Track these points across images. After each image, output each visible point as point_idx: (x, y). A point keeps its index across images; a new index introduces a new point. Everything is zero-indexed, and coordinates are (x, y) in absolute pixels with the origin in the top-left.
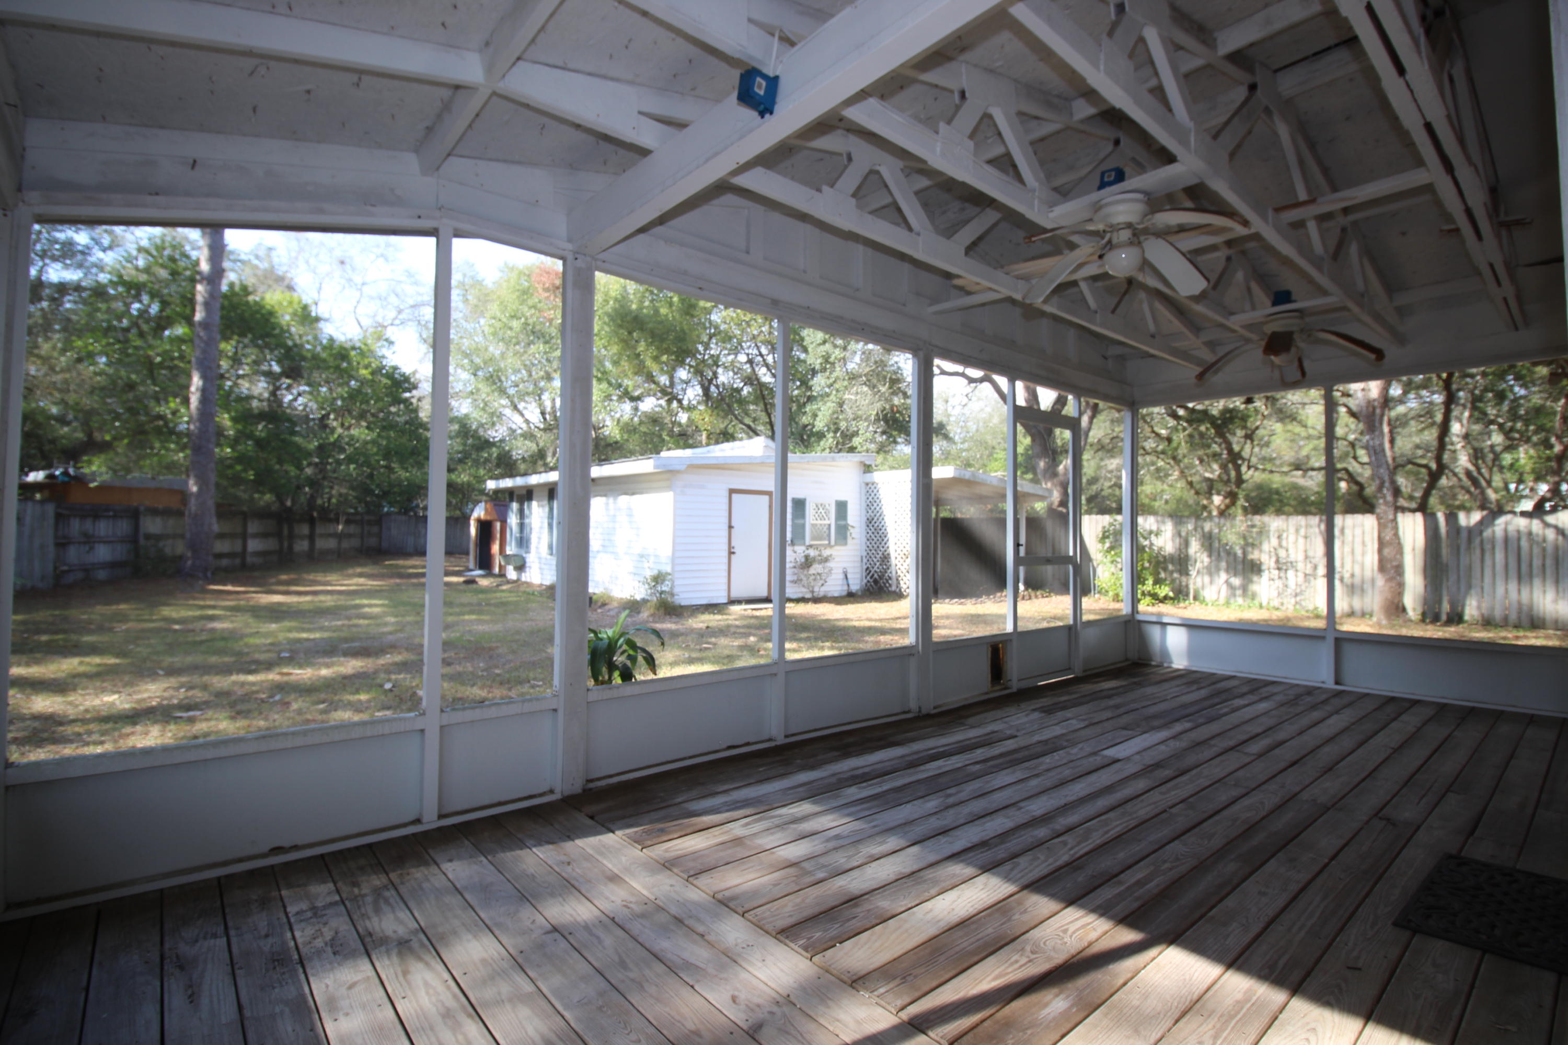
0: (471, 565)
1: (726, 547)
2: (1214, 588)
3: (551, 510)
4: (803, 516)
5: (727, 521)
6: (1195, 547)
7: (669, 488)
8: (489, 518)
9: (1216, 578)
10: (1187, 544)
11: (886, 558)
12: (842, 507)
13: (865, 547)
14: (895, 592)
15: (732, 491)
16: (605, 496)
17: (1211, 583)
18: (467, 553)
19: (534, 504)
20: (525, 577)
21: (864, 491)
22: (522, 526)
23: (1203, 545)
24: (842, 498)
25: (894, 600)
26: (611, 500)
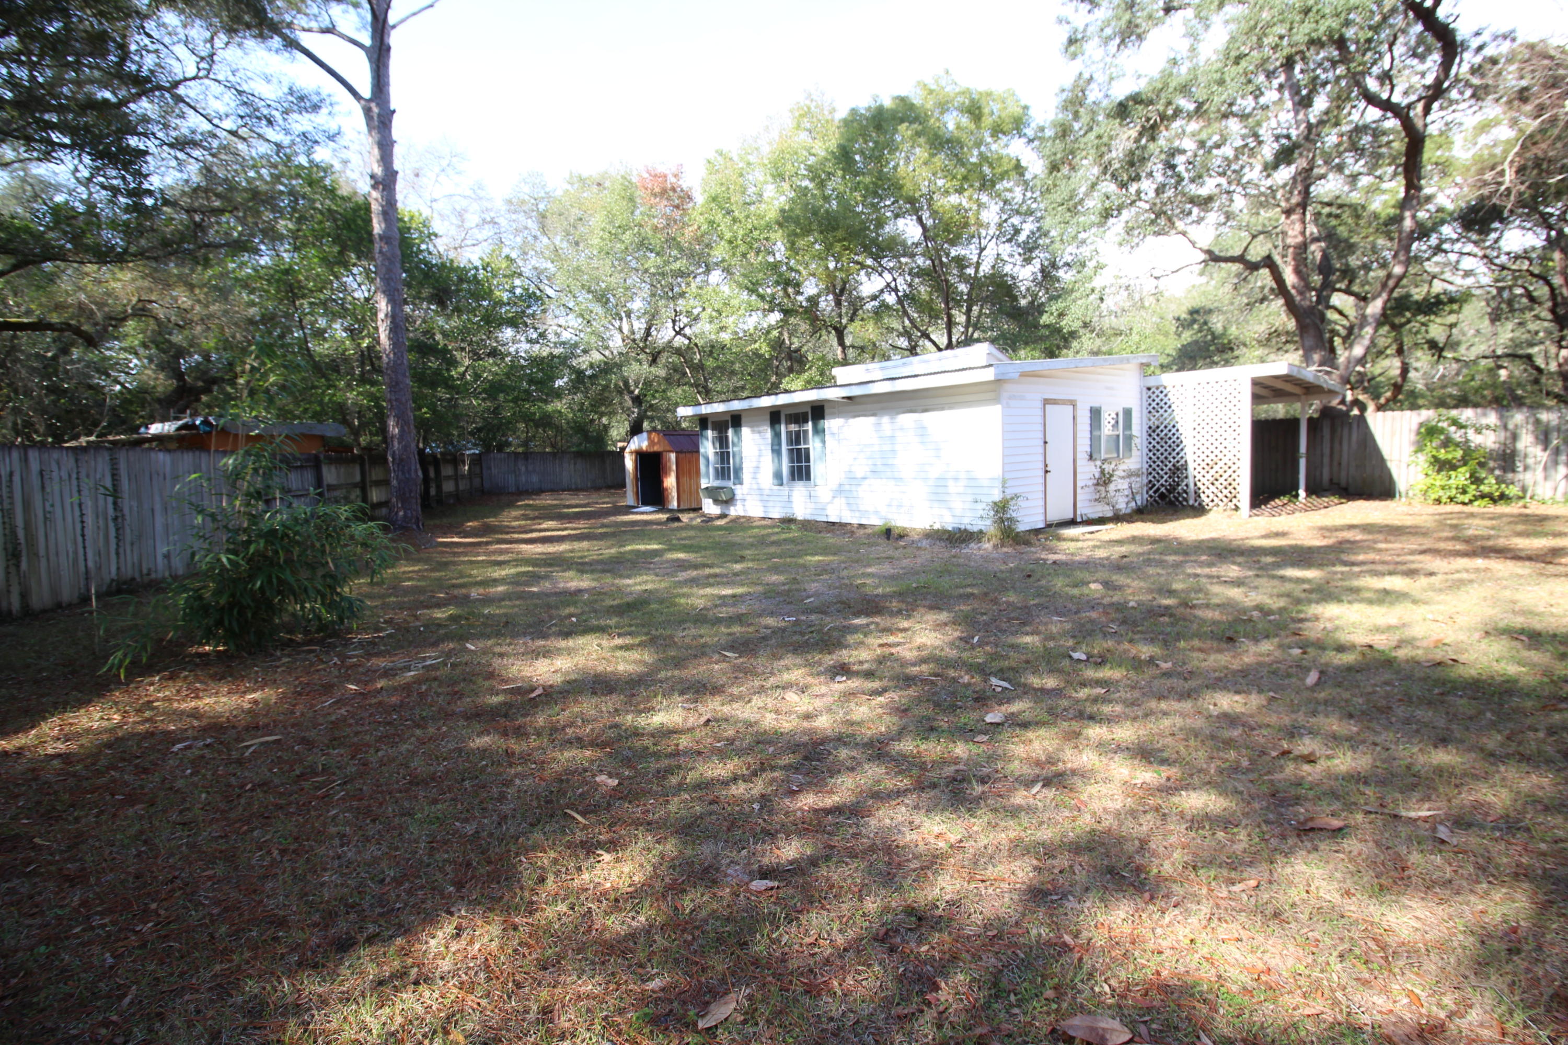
0: (630, 499)
1: (1042, 466)
2: (1549, 485)
3: (777, 435)
4: (1099, 427)
5: (1041, 435)
6: (1526, 442)
7: (996, 400)
8: (656, 448)
9: (1553, 473)
10: (1515, 437)
11: (1179, 470)
12: (1128, 413)
13: (1145, 459)
14: (1192, 507)
15: (1047, 402)
16: (874, 415)
17: (1546, 478)
18: (623, 485)
19: (745, 431)
20: (735, 511)
21: (1145, 397)
22: (724, 457)
23: (1537, 438)
24: (1127, 406)
25: (1195, 516)
26: (885, 420)
